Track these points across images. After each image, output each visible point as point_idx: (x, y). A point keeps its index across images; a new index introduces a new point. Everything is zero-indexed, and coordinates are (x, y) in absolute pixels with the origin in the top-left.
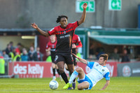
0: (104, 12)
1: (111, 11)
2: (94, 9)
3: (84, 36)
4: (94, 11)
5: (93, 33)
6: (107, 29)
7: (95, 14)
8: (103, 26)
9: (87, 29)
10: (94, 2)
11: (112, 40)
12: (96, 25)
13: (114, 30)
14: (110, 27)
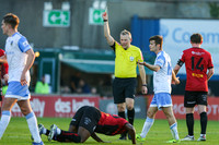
0: (81, 27)
1: (92, 26)
2: (68, 22)
3: (53, 60)
4: (68, 25)
5: (67, 55)
6: (86, 51)
7: (70, 29)
8: (80, 46)
9: (58, 51)
10: (69, 13)
11: (93, 66)
12: (70, 45)
13: (97, 52)
14: (90, 48)
